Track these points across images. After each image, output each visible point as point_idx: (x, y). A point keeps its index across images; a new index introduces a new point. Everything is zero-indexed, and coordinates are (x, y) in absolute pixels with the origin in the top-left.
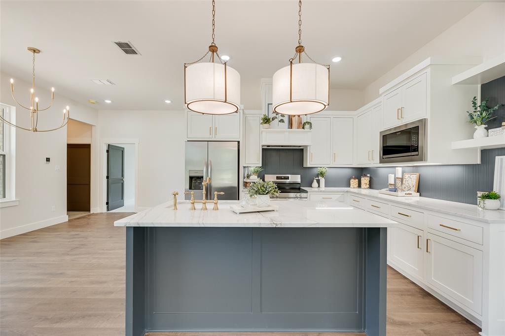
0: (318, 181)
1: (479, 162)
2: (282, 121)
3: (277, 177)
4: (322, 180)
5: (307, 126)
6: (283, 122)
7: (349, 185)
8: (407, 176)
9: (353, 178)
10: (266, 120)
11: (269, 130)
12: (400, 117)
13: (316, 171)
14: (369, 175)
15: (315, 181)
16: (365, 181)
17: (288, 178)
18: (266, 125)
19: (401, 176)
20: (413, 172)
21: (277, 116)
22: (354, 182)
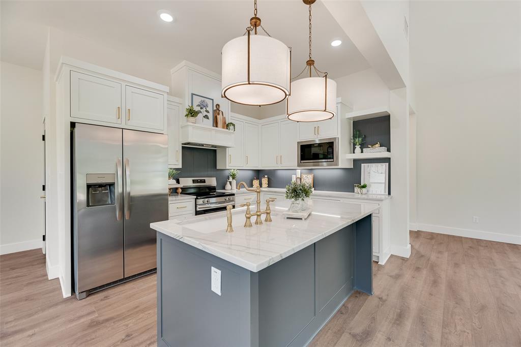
0: (230, 183)
1: (352, 167)
2: (206, 117)
3: (193, 180)
4: (234, 182)
5: (231, 127)
6: (208, 118)
7: (252, 186)
8: (304, 176)
9: (254, 179)
10: (192, 113)
11: (195, 125)
12: (316, 133)
13: (227, 173)
14: (266, 176)
15: (228, 183)
16: (265, 181)
17: (204, 181)
18: (192, 119)
19: (300, 177)
20: (310, 173)
21: (202, 110)
22: (256, 183)
